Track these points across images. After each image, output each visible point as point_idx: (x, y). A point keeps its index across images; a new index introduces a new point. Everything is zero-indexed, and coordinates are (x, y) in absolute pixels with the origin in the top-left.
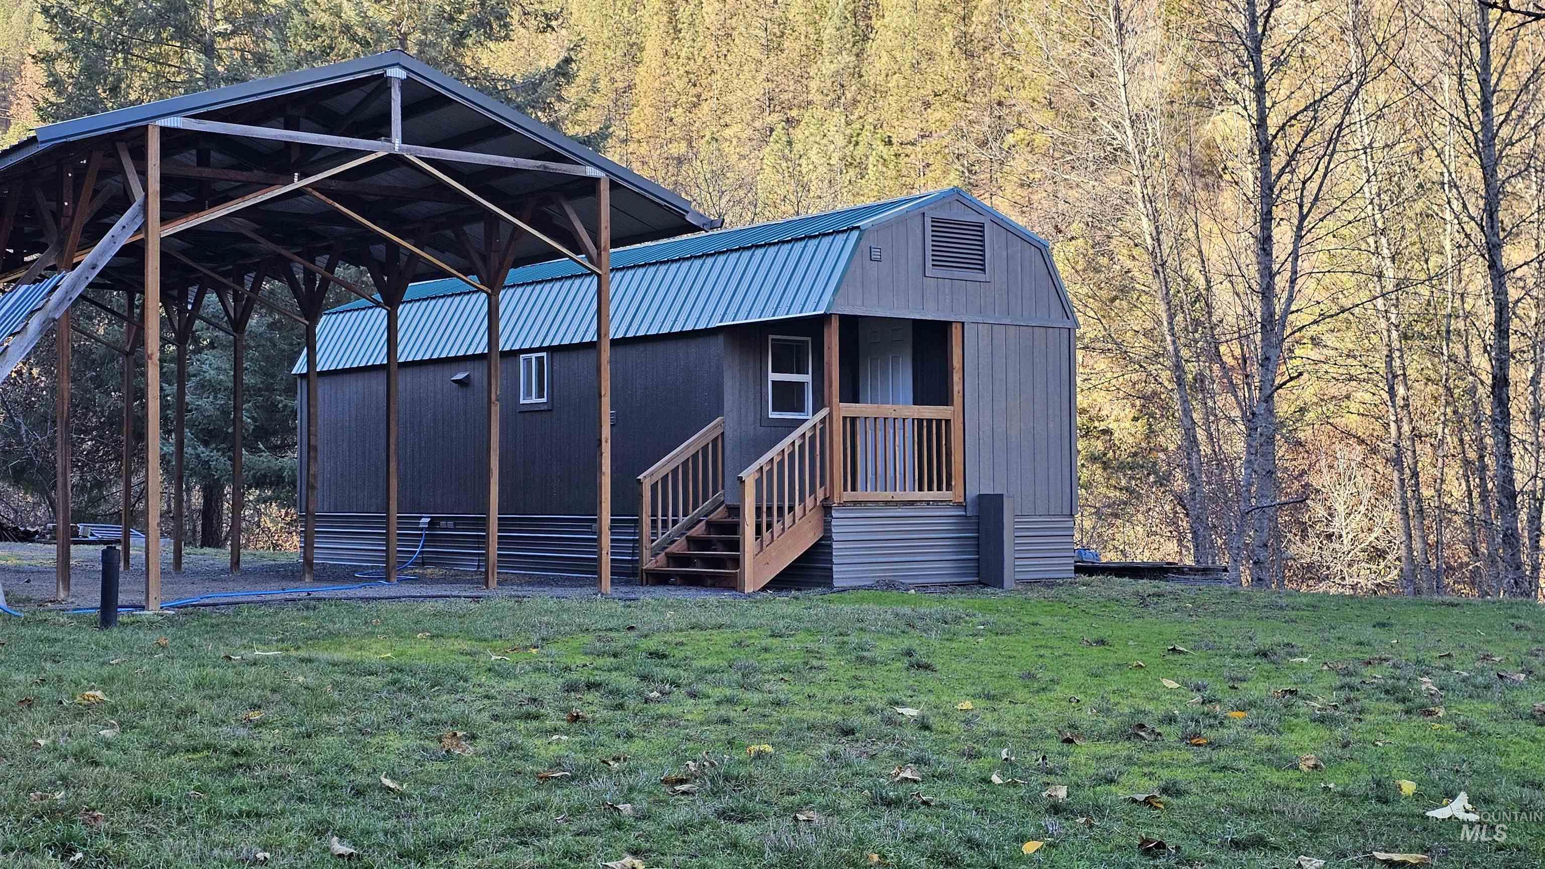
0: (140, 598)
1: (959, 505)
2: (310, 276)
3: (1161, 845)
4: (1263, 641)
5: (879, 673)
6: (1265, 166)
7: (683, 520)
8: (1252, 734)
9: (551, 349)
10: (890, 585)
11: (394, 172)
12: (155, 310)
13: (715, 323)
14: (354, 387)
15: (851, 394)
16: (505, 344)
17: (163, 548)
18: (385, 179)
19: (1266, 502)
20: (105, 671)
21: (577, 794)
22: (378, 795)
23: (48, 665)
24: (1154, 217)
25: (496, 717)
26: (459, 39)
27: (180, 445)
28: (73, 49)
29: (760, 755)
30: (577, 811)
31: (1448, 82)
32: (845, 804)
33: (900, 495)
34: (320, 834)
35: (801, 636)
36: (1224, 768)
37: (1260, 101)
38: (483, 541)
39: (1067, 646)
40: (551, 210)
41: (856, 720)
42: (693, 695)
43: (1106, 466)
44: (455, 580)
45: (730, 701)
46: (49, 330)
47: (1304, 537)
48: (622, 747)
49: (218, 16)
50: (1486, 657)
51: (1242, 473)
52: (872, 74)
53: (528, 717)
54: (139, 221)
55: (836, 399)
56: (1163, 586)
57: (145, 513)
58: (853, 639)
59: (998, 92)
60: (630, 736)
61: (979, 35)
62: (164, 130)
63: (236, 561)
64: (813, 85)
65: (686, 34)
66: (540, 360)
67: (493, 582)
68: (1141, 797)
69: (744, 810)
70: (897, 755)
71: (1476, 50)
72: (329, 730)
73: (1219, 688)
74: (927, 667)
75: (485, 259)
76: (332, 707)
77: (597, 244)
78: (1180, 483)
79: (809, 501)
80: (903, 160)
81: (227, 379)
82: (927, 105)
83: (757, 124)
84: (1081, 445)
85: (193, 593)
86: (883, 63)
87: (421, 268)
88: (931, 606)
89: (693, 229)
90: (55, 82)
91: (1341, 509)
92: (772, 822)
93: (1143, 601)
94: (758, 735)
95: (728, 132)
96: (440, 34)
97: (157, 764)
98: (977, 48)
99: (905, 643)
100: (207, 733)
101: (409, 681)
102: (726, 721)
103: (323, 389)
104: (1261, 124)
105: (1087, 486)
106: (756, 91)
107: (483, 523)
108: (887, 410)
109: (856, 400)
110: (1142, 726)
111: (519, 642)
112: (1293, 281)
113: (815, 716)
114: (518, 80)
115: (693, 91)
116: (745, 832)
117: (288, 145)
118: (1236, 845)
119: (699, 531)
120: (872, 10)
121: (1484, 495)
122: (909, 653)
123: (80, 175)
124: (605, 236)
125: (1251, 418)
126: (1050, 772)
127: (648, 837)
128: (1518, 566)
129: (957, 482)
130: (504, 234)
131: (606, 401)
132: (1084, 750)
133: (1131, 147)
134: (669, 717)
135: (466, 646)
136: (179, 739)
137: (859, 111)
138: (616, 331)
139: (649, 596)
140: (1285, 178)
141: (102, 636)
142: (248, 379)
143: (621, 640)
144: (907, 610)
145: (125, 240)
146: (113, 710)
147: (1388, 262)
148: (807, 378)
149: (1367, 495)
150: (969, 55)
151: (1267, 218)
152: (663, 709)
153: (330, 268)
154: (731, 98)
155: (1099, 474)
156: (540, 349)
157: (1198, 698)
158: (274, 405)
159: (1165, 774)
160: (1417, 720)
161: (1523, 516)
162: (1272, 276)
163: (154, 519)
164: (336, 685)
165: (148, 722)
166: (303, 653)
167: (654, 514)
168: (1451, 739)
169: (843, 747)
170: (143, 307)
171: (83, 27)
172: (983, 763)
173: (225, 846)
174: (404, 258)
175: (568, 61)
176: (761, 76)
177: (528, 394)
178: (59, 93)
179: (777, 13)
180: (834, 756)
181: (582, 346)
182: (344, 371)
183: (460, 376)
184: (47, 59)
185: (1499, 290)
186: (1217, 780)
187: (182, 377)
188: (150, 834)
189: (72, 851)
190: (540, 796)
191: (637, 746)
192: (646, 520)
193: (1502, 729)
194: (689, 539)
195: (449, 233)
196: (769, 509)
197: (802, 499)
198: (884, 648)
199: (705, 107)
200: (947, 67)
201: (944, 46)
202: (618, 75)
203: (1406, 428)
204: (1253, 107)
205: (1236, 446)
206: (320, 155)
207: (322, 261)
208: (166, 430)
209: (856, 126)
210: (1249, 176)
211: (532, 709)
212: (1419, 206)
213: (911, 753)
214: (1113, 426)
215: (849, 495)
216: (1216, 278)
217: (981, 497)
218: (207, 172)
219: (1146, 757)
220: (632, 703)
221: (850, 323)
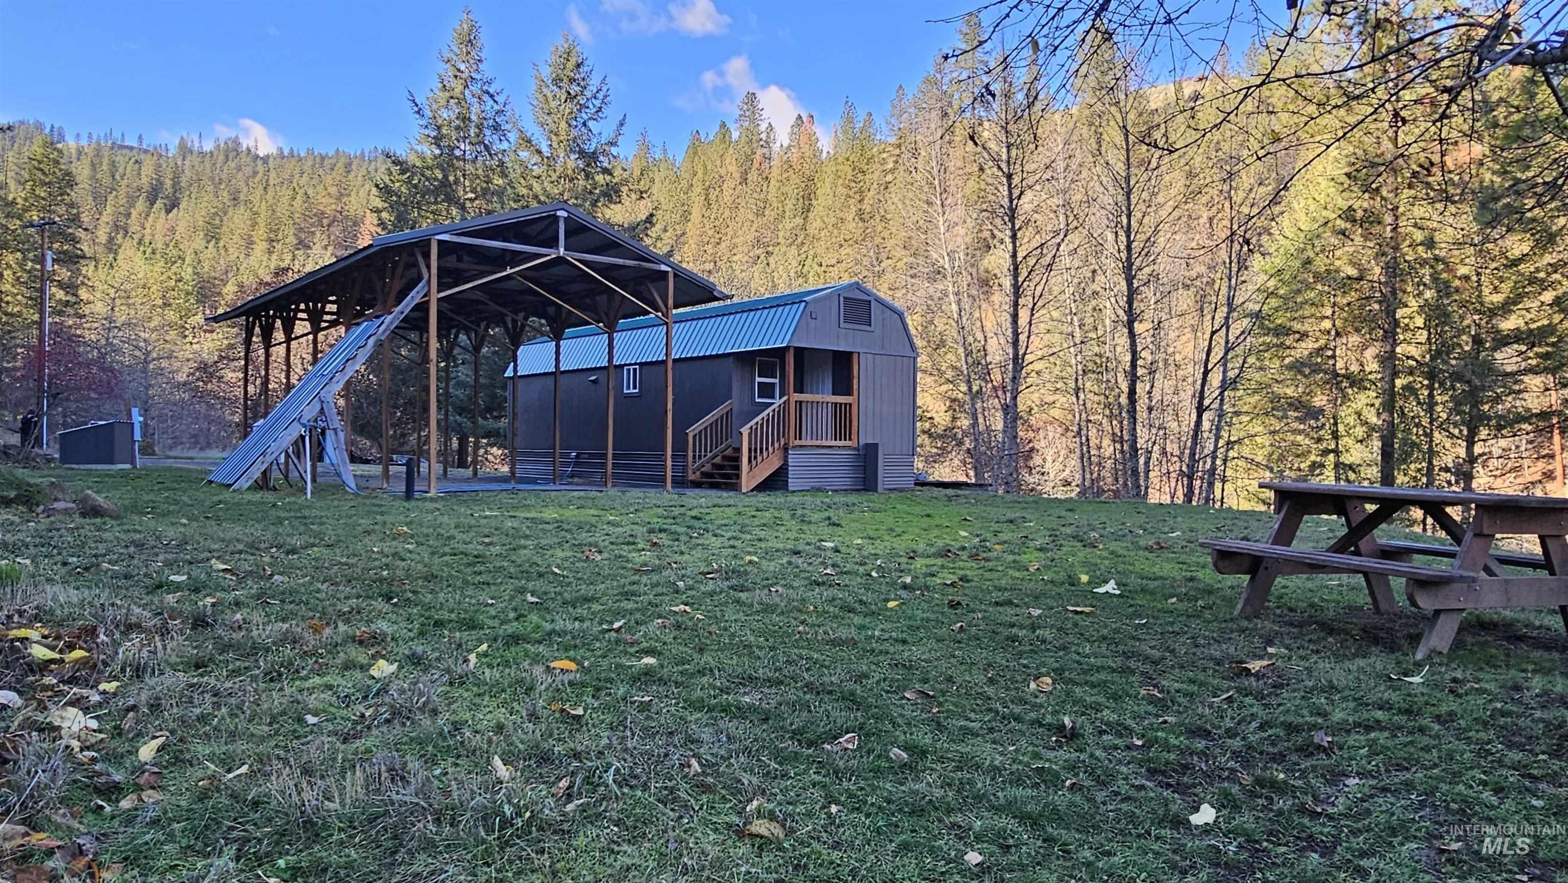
0: (426, 488)
1: (855, 449)
2: (514, 322)
3: (959, 603)
4: (1010, 515)
5: (813, 528)
6: (1016, 275)
7: (709, 455)
8: (1005, 555)
9: (641, 364)
10: (819, 490)
11: (561, 268)
12: (434, 345)
13: (729, 351)
14: (538, 383)
15: (800, 389)
16: (616, 362)
17: (437, 468)
18: (556, 270)
19: (1012, 452)
20: (408, 519)
21: (655, 578)
22: (551, 577)
23: (378, 517)
24: (959, 302)
25: (612, 543)
26: (594, 203)
27: (446, 415)
28: (391, 206)
29: (750, 562)
30: (655, 585)
31: (1110, 237)
32: (795, 584)
33: (824, 443)
34: (522, 593)
35: (771, 510)
36: (991, 570)
37: (1014, 243)
38: (604, 465)
39: (910, 517)
40: (642, 288)
41: (800, 548)
42: (715, 535)
43: (930, 436)
44: (589, 484)
45: (735, 538)
46: (379, 344)
47: (1031, 474)
48: (678, 558)
49: (468, 189)
50: (1123, 524)
51: (1000, 437)
52: (811, 230)
53: (628, 544)
54: (426, 289)
55: (792, 391)
56: (959, 492)
57: (428, 452)
58: (799, 512)
59: (878, 240)
60: (682, 553)
61: (868, 210)
62: (440, 242)
63: (475, 473)
64: (781, 234)
65: (714, 207)
66: (635, 370)
67: (609, 485)
68: (949, 582)
69: (742, 586)
70: (823, 563)
71: (1125, 221)
72: (525, 547)
73: (989, 535)
74: (838, 525)
75: (607, 314)
76: (527, 537)
77: (666, 306)
78: (968, 444)
79: (776, 445)
80: (828, 275)
81: (470, 380)
82: (841, 246)
83: (751, 254)
84: (919, 424)
85: (454, 487)
86: (818, 224)
87: (573, 320)
88: (840, 499)
89: (717, 299)
90: (382, 224)
91: (1049, 459)
92: (758, 591)
93: (950, 499)
94: (749, 553)
95: (735, 258)
96: (585, 200)
97: (436, 560)
98: (866, 217)
99: (827, 514)
100: (462, 547)
101: (565, 526)
102: (733, 547)
103: (521, 384)
104: (1014, 255)
105: (921, 446)
106: (750, 237)
107: (605, 455)
108: (818, 397)
109: (802, 392)
110: (949, 551)
111: (623, 511)
112: (1029, 337)
113: (780, 546)
114: (626, 225)
115: (718, 236)
116: (743, 596)
117: (504, 250)
118: (997, 604)
119: (718, 460)
120: (812, 196)
121: (1122, 451)
122: (829, 518)
123: (395, 264)
124: (671, 302)
125: (1006, 409)
126: (902, 571)
127: (693, 597)
128: (1139, 486)
129: (854, 436)
130: (617, 300)
131: (670, 389)
132: (919, 563)
133: (946, 266)
134: (703, 545)
135: (596, 512)
136: (447, 549)
137: (805, 248)
138: (675, 355)
139: (691, 492)
140: (1026, 283)
141: (406, 504)
142: (482, 381)
143: (677, 511)
144: (827, 500)
145: (417, 300)
146: (412, 537)
147: (1077, 329)
148: (777, 381)
149: (1063, 452)
150: (862, 220)
151: (1016, 304)
152: (700, 541)
153: (526, 319)
154: (737, 240)
155: (927, 441)
156: (635, 364)
157: (978, 539)
158: (496, 394)
159: (961, 572)
160: (1088, 550)
161: (1142, 461)
162: (1018, 335)
163: (433, 453)
164: (528, 527)
165: (431, 542)
166: (511, 514)
167: (694, 451)
168: (1106, 558)
169: (794, 559)
170: (428, 338)
171: (396, 195)
172: (868, 567)
173: (471, 597)
174: (564, 315)
175: (652, 215)
176: (753, 229)
177: (628, 388)
178: (383, 229)
179: (762, 196)
180: (790, 563)
181: (657, 362)
182: (533, 375)
183: (593, 378)
184: (378, 211)
185: (1133, 344)
186: (988, 575)
187: (448, 379)
188: (432, 592)
189: (392, 598)
190: (637, 578)
191: (686, 557)
192: (690, 454)
193: (1132, 554)
194: (713, 464)
195: (588, 301)
196: (756, 449)
197: (773, 444)
198: (816, 517)
199: (723, 245)
200: (851, 226)
201: (850, 216)
202: (677, 227)
203: (1084, 416)
204: (1010, 247)
205: (998, 423)
206: (522, 257)
207: (521, 315)
208: (439, 408)
209: (804, 256)
210: (1007, 283)
211: (631, 539)
212: (1094, 303)
213: (830, 562)
214: (934, 415)
215: (797, 442)
216: (989, 335)
217: (867, 445)
218: (462, 265)
219: (951, 565)
220: (683, 538)
221: (800, 352)
